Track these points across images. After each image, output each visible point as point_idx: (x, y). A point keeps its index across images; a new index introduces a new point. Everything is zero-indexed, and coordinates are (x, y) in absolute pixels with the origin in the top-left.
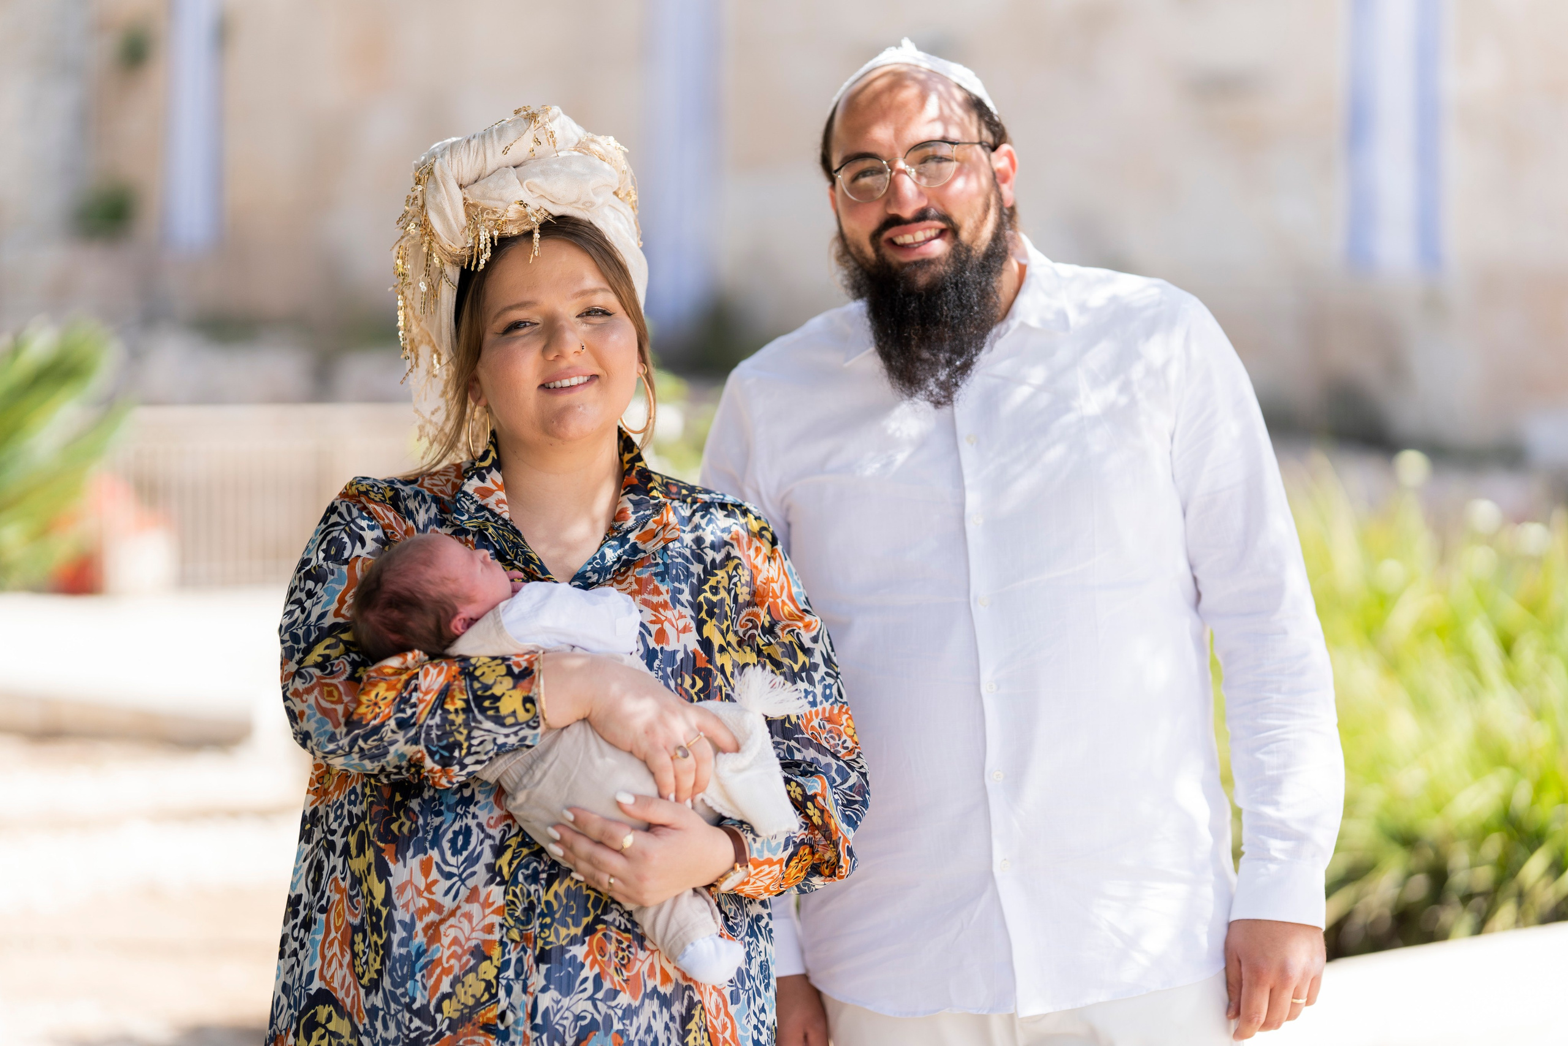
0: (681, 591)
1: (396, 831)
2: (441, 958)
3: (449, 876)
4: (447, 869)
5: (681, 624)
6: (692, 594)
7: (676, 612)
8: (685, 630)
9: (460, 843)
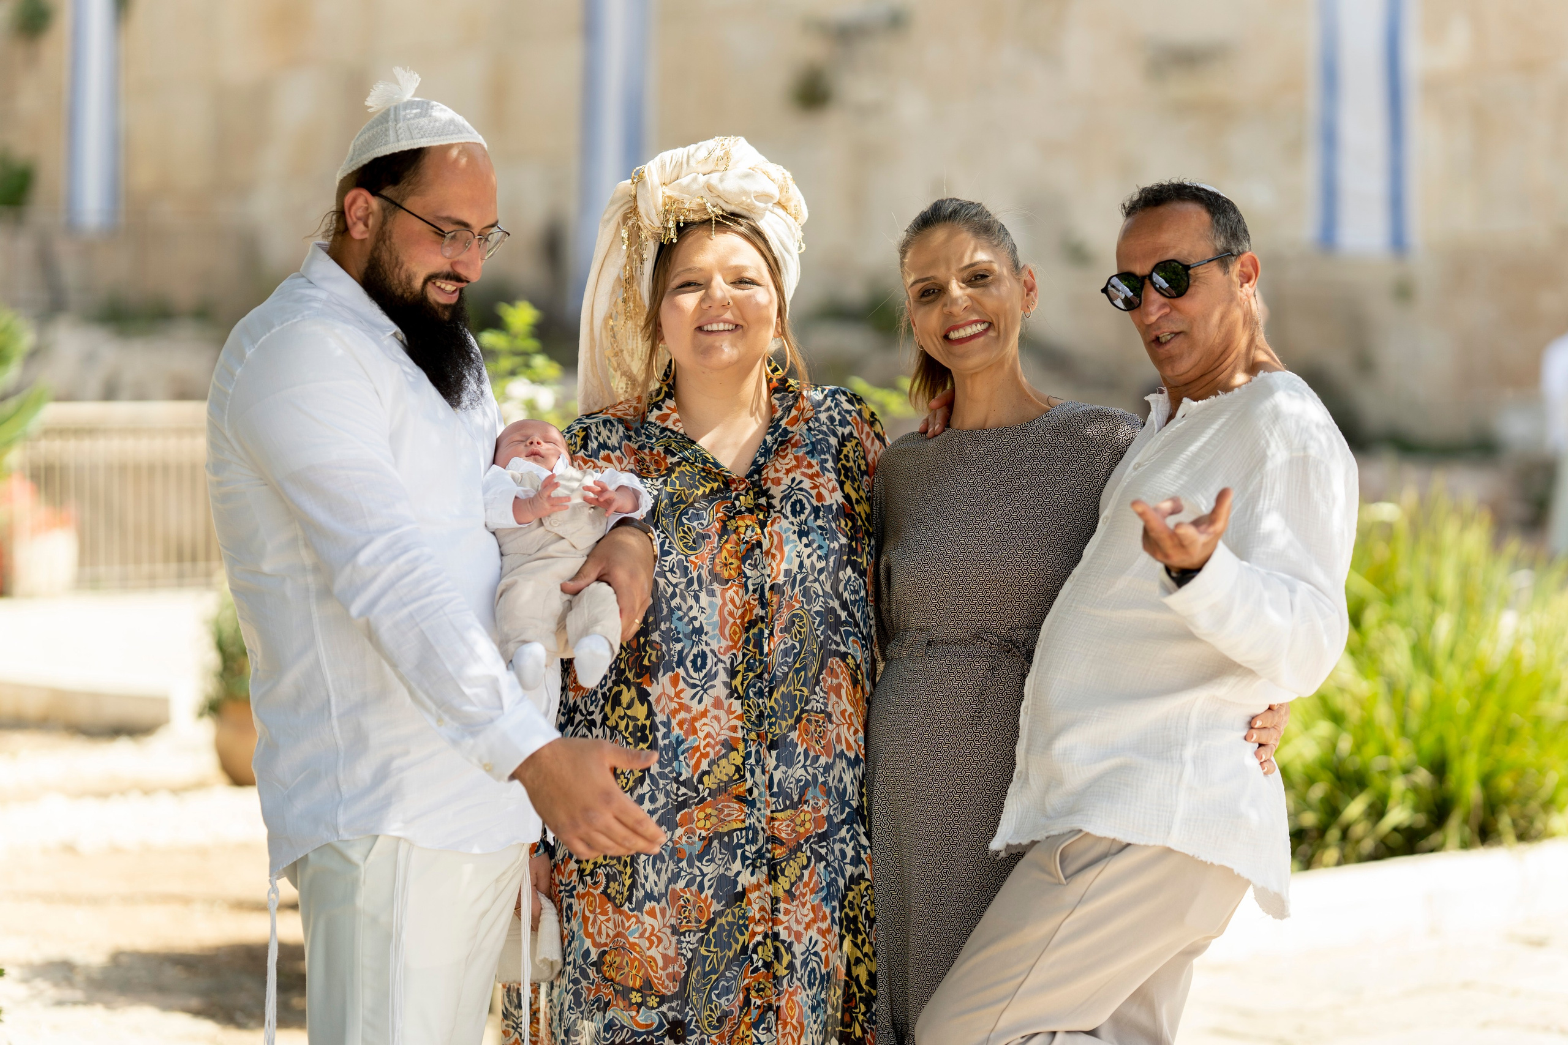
0: (826, 461)
1: (648, 664)
2: (699, 746)
3: (694, 686)
4: (692, 681)
5: (830, 485)
6: (833, 461)
7: (825, 478)
8: (834, 490)
9: (699, 663)
